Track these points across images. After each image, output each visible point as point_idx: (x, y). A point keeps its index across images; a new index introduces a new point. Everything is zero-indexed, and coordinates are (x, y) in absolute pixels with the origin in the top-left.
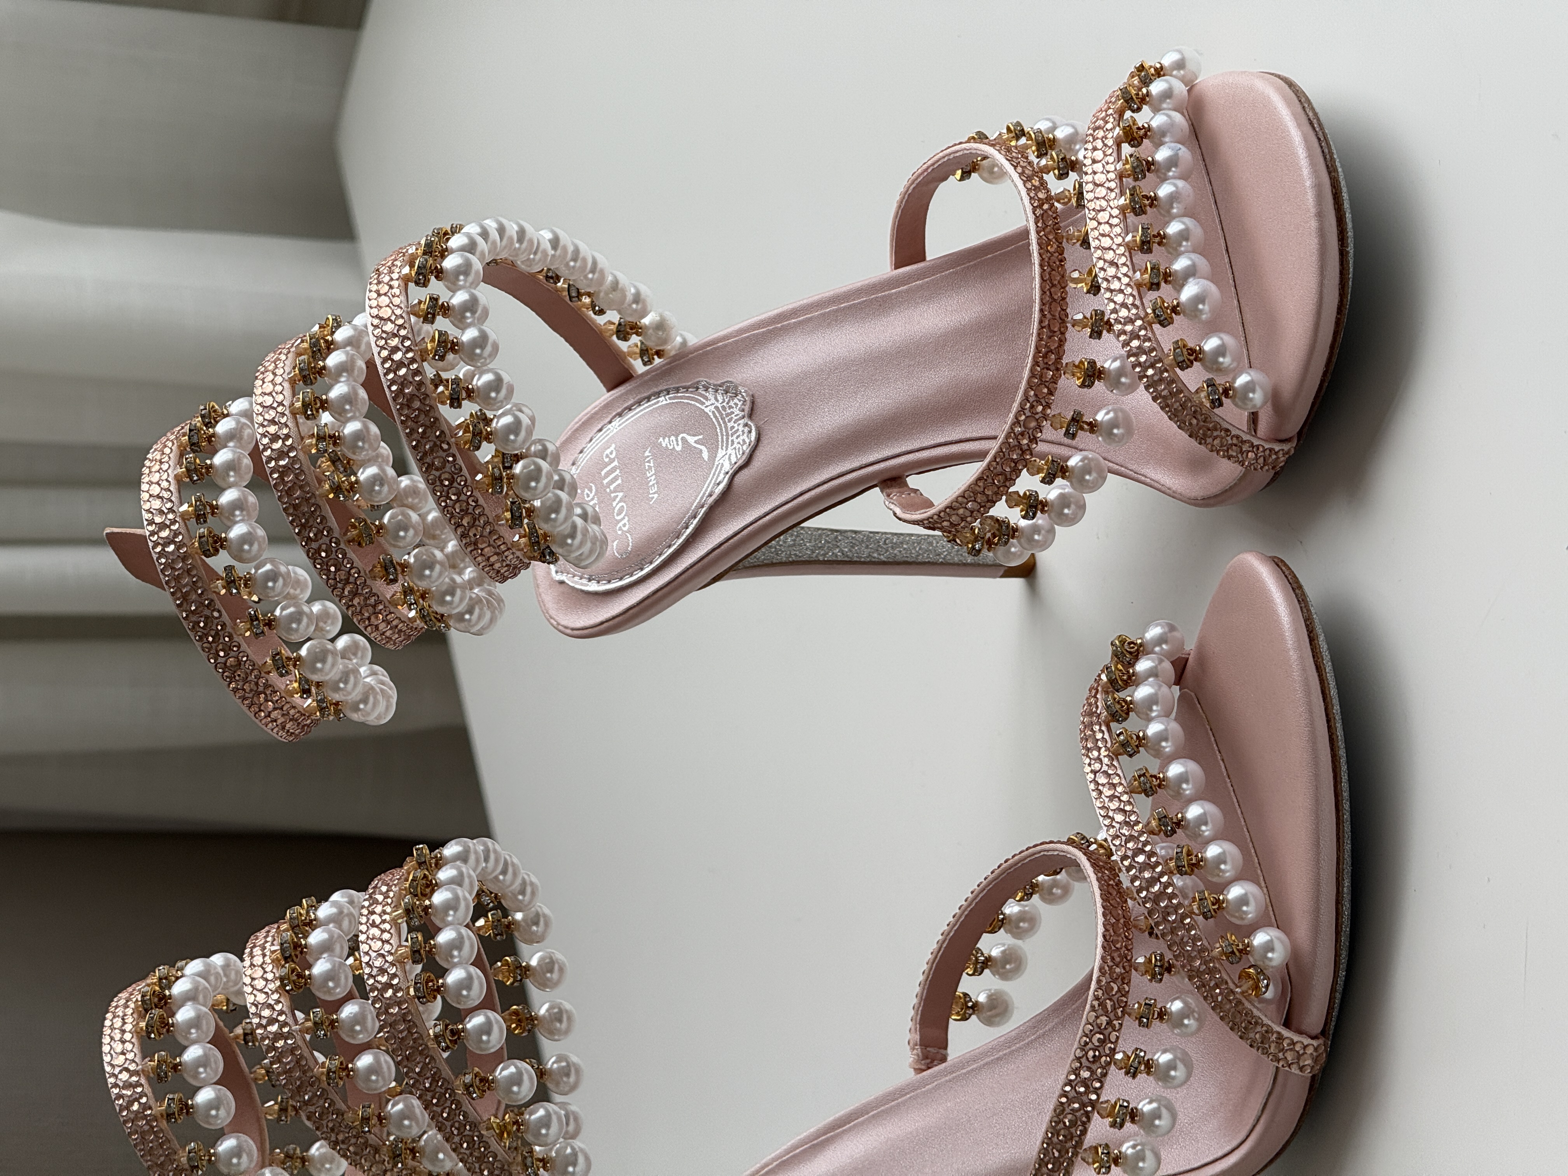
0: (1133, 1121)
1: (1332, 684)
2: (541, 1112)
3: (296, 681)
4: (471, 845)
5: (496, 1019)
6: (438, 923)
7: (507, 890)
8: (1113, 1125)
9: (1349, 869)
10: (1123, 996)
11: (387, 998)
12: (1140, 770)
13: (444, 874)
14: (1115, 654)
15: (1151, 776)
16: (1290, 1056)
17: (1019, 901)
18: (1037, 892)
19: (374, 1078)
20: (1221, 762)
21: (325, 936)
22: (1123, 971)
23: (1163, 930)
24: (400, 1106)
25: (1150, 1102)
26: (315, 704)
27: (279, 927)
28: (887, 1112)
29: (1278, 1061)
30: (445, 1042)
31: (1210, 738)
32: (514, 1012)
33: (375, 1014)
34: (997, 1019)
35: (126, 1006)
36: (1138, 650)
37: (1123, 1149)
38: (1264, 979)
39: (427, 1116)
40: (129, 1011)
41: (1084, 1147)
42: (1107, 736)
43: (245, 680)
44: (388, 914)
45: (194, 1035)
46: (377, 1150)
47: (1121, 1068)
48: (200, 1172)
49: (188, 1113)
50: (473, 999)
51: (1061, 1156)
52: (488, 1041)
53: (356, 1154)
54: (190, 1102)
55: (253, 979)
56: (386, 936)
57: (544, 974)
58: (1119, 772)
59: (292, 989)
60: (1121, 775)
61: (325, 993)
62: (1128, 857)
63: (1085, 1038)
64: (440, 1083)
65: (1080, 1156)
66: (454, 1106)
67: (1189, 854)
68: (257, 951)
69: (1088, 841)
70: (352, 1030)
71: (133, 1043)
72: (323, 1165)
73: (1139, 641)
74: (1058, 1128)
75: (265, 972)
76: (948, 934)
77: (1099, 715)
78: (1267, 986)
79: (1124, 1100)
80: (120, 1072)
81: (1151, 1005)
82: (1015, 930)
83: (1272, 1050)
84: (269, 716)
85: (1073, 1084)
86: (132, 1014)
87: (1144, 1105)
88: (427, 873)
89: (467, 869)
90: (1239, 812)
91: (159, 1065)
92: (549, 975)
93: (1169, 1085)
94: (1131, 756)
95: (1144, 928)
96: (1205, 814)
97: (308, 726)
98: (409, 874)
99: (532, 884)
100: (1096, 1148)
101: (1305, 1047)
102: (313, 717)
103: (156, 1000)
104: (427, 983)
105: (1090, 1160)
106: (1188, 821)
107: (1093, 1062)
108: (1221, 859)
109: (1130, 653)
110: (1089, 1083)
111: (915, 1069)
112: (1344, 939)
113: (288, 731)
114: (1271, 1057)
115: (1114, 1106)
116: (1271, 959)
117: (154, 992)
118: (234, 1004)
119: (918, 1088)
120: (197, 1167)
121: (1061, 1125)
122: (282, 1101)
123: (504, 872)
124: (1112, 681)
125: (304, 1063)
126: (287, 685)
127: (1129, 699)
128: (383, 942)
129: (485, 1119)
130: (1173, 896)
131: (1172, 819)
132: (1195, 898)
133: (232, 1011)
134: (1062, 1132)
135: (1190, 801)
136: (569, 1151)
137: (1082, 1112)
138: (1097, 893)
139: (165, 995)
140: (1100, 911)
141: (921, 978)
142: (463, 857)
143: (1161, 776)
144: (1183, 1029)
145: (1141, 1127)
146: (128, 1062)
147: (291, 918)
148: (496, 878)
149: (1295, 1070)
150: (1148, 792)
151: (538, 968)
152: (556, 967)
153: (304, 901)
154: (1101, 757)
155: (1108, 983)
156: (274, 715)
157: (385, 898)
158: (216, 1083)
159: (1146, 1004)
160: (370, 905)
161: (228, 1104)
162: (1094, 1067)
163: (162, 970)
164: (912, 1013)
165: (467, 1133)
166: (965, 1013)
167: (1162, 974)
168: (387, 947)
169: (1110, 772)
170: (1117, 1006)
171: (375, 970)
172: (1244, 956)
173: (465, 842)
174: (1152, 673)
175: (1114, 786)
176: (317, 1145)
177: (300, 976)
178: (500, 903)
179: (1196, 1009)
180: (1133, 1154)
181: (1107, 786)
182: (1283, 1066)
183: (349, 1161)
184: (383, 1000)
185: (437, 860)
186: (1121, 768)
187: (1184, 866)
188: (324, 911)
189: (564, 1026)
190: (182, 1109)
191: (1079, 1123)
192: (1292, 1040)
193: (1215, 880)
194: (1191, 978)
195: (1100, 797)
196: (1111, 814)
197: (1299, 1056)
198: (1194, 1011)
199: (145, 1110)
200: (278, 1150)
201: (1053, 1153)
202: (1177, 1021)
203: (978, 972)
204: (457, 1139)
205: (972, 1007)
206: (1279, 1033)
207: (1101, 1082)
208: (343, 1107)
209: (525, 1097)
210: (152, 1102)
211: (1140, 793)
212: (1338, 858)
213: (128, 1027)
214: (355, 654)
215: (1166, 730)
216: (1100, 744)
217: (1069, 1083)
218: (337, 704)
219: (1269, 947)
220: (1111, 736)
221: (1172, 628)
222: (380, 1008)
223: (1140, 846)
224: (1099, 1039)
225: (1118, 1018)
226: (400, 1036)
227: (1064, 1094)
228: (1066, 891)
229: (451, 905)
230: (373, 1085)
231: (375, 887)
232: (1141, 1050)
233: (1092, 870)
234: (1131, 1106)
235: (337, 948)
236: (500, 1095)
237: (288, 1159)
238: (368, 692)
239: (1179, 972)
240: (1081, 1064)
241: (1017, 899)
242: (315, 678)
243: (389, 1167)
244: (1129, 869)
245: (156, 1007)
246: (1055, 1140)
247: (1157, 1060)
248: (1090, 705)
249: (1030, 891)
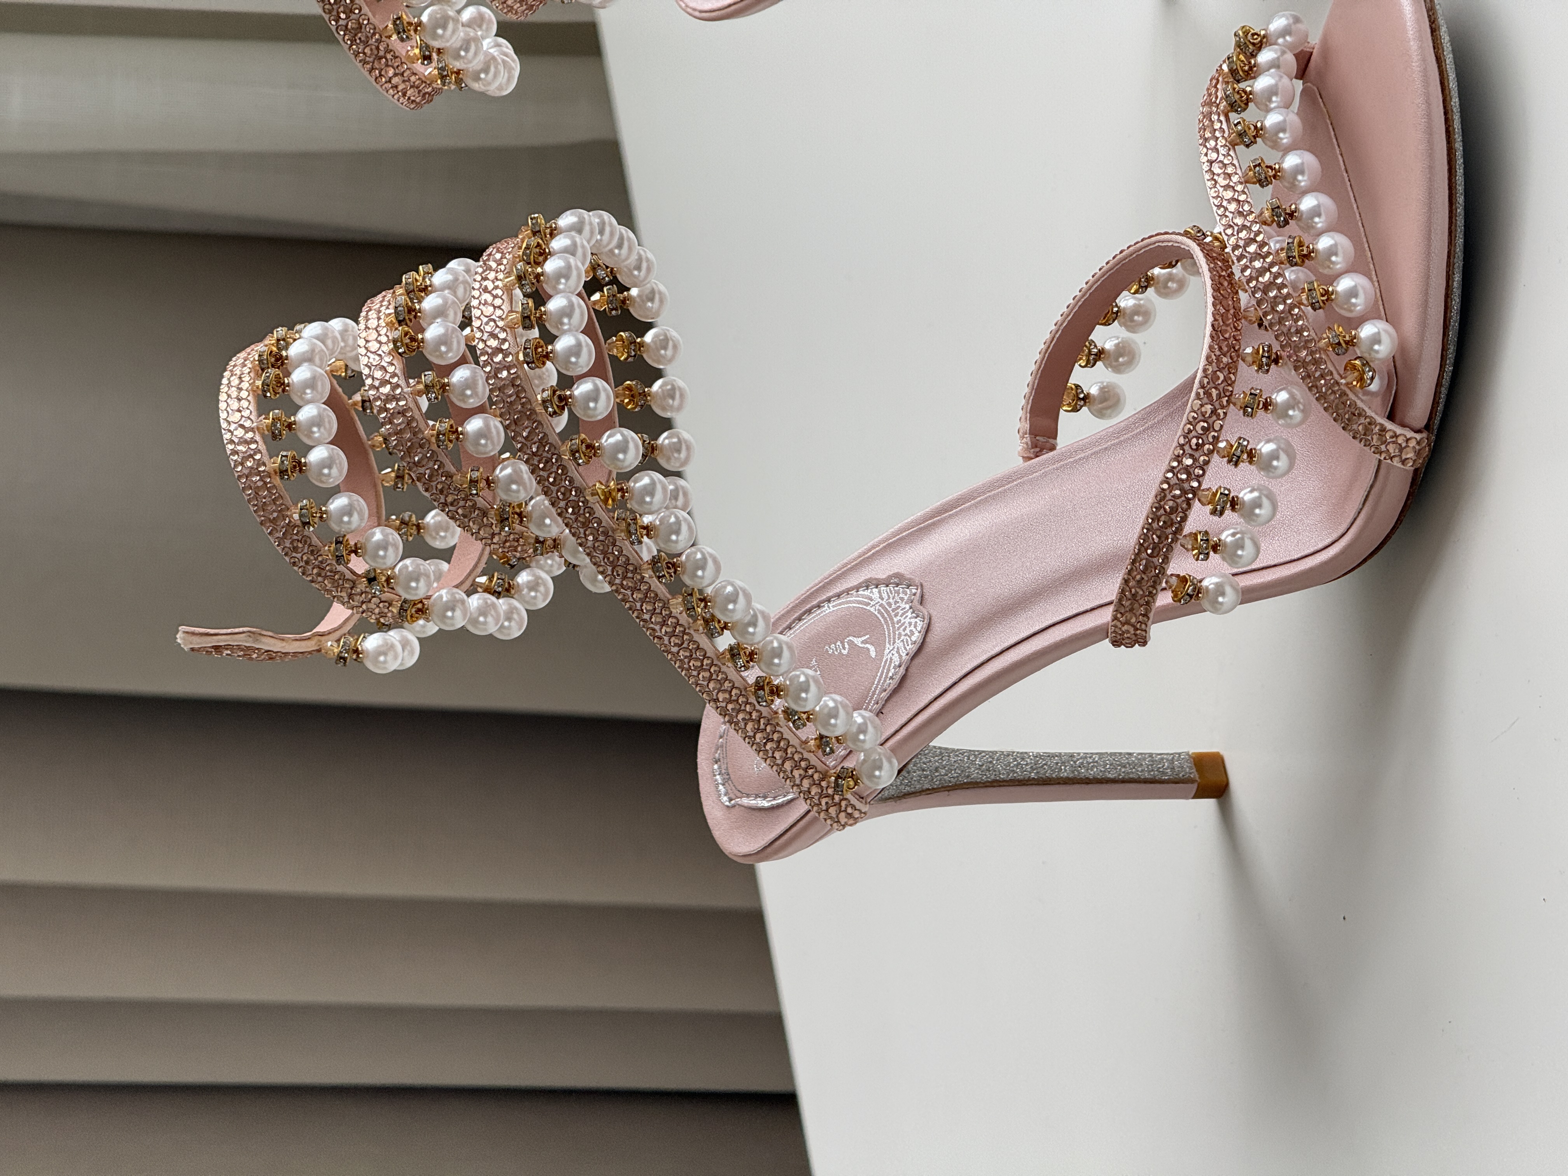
0: (1233, 508)
1: (1452, 76)
2: (646, 481)
3: (417, 47)
4: (586, 216)
5: (604, 387)
6: (549, 291)
7: (622, 265)
8: (1214, 512)
9: (1461, 264)
10: (1229, 385)
11: (497, 363)
12: (1255, 160)
13: (557, 244)
14: (1238, 45)
15: (1267, 167)
16: (1391, 448)
17: (1134, 293)
18: (1152, 285)
19: (483, 442)
20: (1340, 157)
21: (440, 301)
22: (1230, 361)
23: (1271, 320)
24: (508, 471)
25: (1251, 491)
26: (436, 72)
27: (394, 292)
28: (993, 498)
29: (1381, 453)
30: (553, 408)
31: (1329, 133)
32: (627, 387)
33: (485, 378)
34: (1109, 411)
35: (244, 365)
36: (1261, 42)
37: (1223, 537)
38: (1369, 371)
39: (534, 480)
40: (246, 370)
41: (1184, 534)
42: (1225, 126)
43: (366, 44)
44: (501, 280)
45: (309, 396)
46: (485, 513)
47: (1224, 457)
48: (312, 529)
49: (301, 470)
50: (582, 367)
51: (1160, 542)
52: (595, 408)
53: (465, 516)
54: (303, 460)
55: (367, 341)
56: (498, 302)
57: (658, 350)
58: (1235, 162)
59: (404, 352)
60: (1237, 165)
61: (437, 357)
62: (1240, 247)
63: (1189, 426)
64: (547, 449)
65: (1179, 543)
66: (560, 471)
67: (1301, 244)
68: (373, 315)
69: (1204, 234)
70: (463, 394)
71: (248, 401)
72: (438, 534)
73: (1263, 33)
74: (1159, 513)
75: (380, 335)
76: (1062, 324)
77: (1218, 105)
78: (1372, 378)
79: (1225, 488)
80: (236, 429)
81: (1256, 395)
82: (1129, 323)
83: (1374, 442)
84: (390, 82)
85: (1175, 471)
86: (249, 373)
87: (1245, 494)
88: (541, 241)
89: (581, 239)
90: (1355, 206)
91: (274, 424)
92: (663, 352)
93: (1271, 474)
94: (1248, 146)
95: (1254, 319)
96: (1319, 206)
97: (429, 94)
98: (523, 242)
99: (648, 260)
100: (1196, 535)
101: (1408, 440)
102: (434, 85)
103: (273, 360)
104: (536, 349)
105: (1190, 547)
106: (1302, 213)
107: (1197, 450)
108: (1332, 251)
109: (1254, 44)
110: (1191, 470)
111: (1023, 457)
112: (1452, 334)
113: (409, 98)
114: (1373, 449)
115: (1215, 494)
116: (1377, 352)
117: (271, 352)
118: (353, 371)
119: (1026, 475)
120: (309, 523)
121: (1162, 511)
122: (399, 469)
123: (620, 246)
124: (1233, 72)
125: (414, 425)
126: (408, 51)
127: (1248, 89)
128: (495, 307)
129: (590, 485)
130: (1283, 286)
131: (1285, 209)
132: (1304, 288)
133: (350, 377)
134: (1163, 518)
135: (1305, 193)
136: (673, 519)
137: (1183, 498)
138: (1209, 282)
139: (282, 356)
140: (1210, 300)
141: (1033, 368)
142: (578, 228)
143: (1277, 167)
144: (1289, 421)
145: (1242, 516)
146: (243, 419)
147: (406, 284)
148: (611, 251)
149: (1396, 462)
150: (1263, 182)
151: (652, 344)
152: (671, 344)
153: (421, 267)
154: (1218, 147)
155: (1215, 372)
156: (395, 80)
157: (498, 265)
158: (331, 443)
159: (1251, 394)
160: (484, 271)
161: (340, 464)
162: (1197, 455)
163: (281, 332)
164: (1023, 402)
165: (572, 498)
166: (1076, 403)
167: (1268, 365)
168: (499, 312)
169: (1226, 162)
170: (1222, 395)
171: (486, 335)
172: (1351, 348)
173: (580, 214)
174: (1275, 64)
175: (1229, 176)
176: (433, 513)
177: (413, 339)
178: (615, 278)
179: (1302, 401)
180: (1231, 542)
181: (1222, 176)
182: (1385, 459)
183: (458, 523)
184: (494, 365)
185: (552, 231)
186: (1237, 158)
187: (1295, 257)
188: (440, 277)
189: (676, 403)
190: (295, 467)
191: (1180, 510)
192: (1395, 432)
193: (1326, 271)
194: (1296, 368)
195: (1215, 187)
196: (1225, 203)
197: (1401, 449)
198: (1299, 402)
199: (259, 465)
200: (394, 517)
201: (1153, 539)
202: (1282, 412)
203: (1090, 364)
204: (562, 504)
205: (1084, 399)
206: (1382, 425)
207: (1203, 470)
208: (453, 470)
209: (630, 466)
210: (266, 459)
211: (1254, 183)
212: (1449, 253)
213: (245, 385)
214: (480, 26)
215: (1285, 121)
216: (1218, 134)
217: (1172, 469)
218: (458, 73)
219: (1376, 339)
220: (1229, 128)
221: (1297, 20)
222: (490, 372)
223: (1252, 236)
224: (1203, 427)
225: (1223, 407)
226: (509, 400)
227: (1166, 480)
228: (1182, 284)
229: (564, 274)
230: (481, 449)
231: (490, 255)
232: (1245, 440)
233: (1205, 260)
234: (1231, 495)
235: (451, 313)
236: (605, 461)
237: (403, 526)
238: (489, 61)
239: (1286, 364)
240: (1184, 451)
241: (1132, 291)
242: (436, 44)
243: (497, 530)
244: (1239, 259)
245: (273, 366)
246: (1155, 525)
247: (1260, 450)
248: (1210, 95)
249: (1146, 283)
